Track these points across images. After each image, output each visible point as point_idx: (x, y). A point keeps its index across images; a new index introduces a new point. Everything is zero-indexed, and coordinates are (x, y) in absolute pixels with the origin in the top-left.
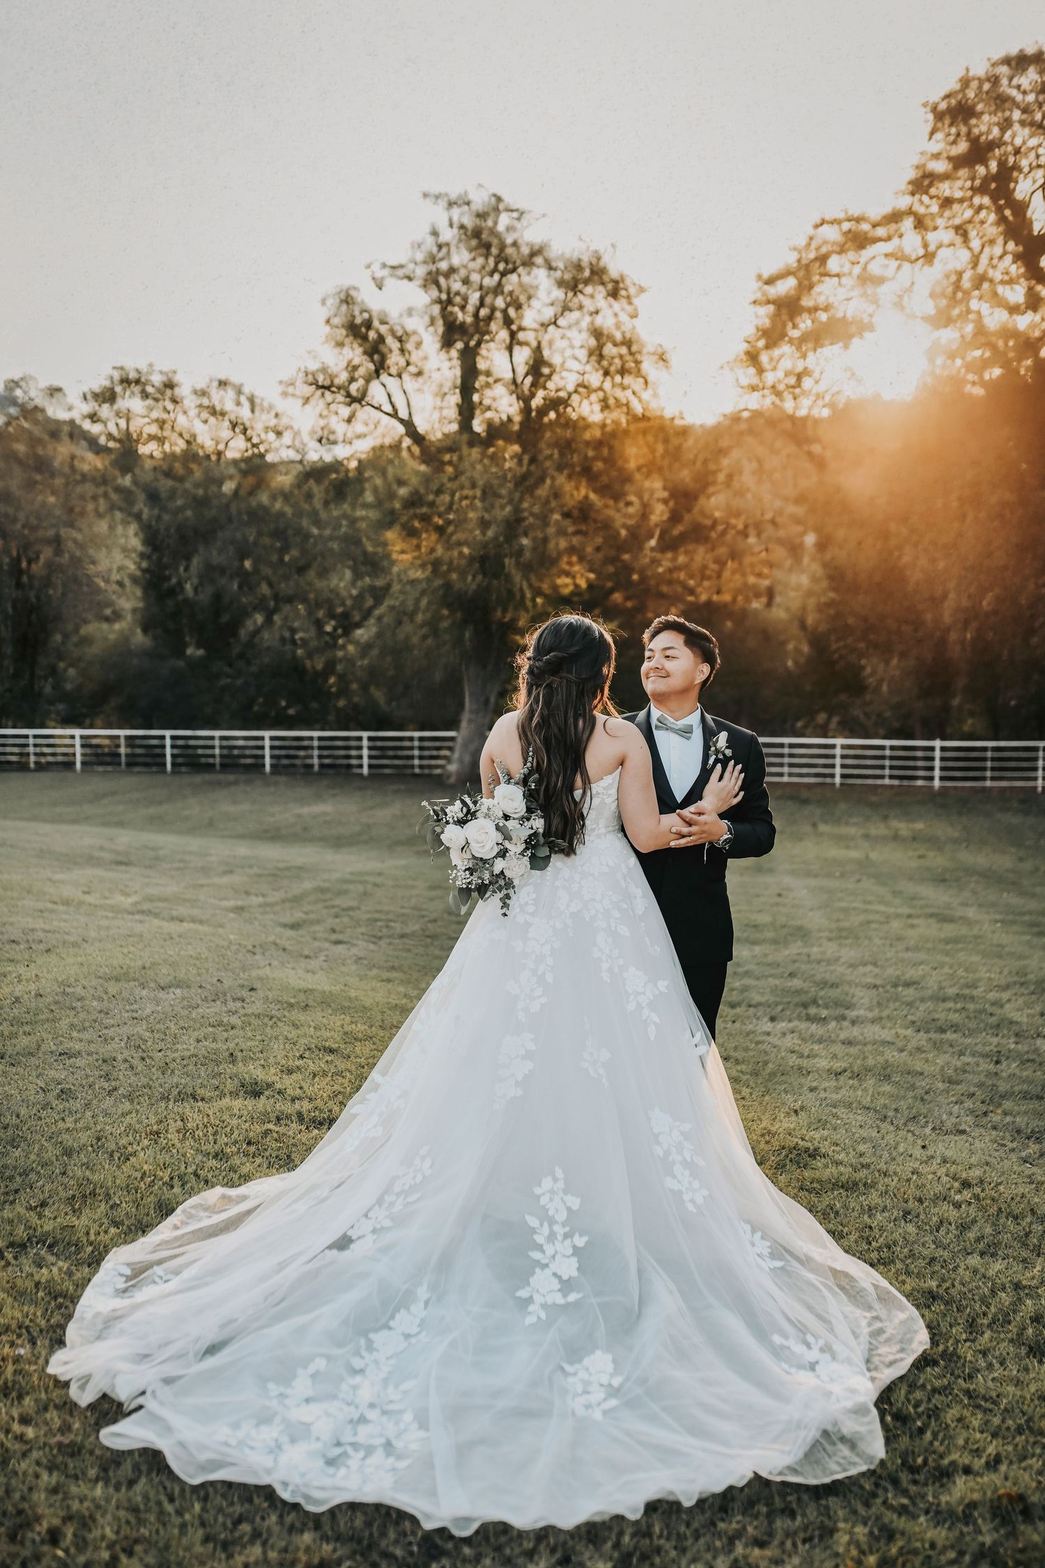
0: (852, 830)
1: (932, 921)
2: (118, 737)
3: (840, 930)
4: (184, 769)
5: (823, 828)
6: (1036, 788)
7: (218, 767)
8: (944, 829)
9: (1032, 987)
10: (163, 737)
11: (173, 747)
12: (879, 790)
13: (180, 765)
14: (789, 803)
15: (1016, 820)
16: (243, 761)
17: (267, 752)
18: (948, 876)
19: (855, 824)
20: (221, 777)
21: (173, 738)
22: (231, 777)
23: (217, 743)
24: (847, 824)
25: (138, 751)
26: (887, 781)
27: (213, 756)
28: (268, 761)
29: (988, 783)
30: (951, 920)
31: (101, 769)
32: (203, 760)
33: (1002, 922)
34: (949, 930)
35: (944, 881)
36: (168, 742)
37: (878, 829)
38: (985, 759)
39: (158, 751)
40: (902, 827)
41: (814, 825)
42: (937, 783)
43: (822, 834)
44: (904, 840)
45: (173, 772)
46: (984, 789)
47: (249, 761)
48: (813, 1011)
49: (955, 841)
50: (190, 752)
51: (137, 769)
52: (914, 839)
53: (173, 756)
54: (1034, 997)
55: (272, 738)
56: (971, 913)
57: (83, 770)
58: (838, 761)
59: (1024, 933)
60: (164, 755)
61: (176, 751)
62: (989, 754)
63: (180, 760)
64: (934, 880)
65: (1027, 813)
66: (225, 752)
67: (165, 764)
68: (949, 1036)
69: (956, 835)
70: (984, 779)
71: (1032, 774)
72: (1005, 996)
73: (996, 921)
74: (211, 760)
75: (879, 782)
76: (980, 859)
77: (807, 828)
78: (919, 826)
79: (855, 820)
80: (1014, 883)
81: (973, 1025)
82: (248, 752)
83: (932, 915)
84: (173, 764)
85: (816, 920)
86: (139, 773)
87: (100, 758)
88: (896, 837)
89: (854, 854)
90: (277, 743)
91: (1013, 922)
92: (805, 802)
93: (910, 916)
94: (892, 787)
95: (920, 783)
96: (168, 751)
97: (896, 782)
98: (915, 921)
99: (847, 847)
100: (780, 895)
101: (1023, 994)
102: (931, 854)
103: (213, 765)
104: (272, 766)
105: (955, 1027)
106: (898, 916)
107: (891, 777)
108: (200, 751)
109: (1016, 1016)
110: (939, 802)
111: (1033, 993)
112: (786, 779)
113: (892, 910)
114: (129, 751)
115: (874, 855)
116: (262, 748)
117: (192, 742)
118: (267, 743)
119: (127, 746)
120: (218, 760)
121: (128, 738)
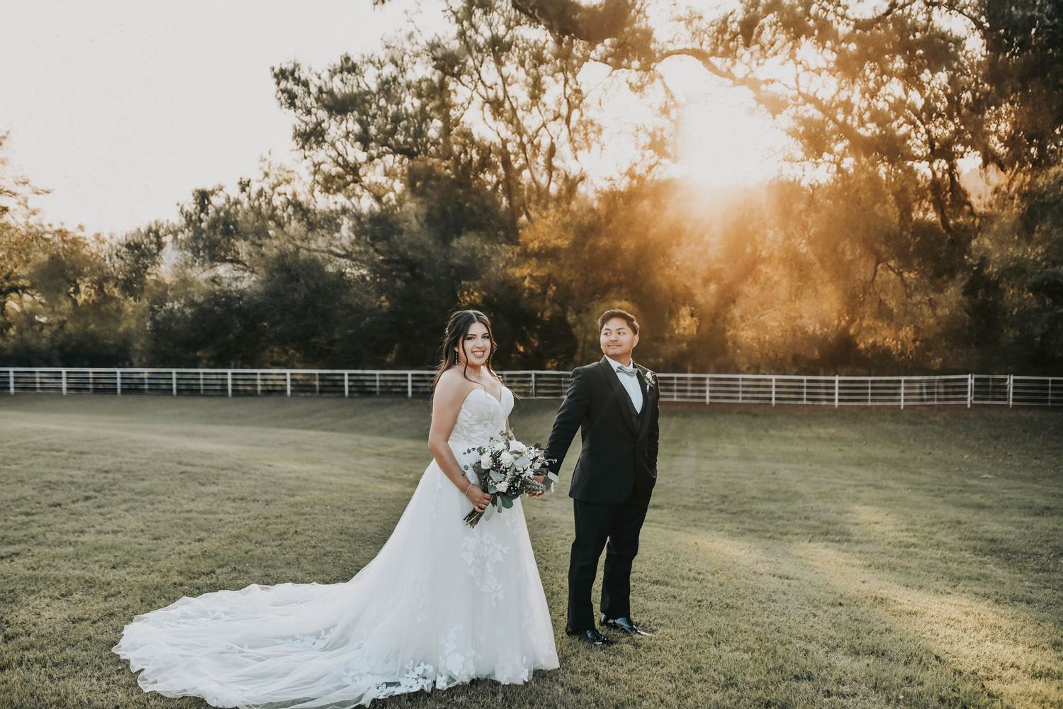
0: (790, 434)
1: (870, 488)
2: (315, 374)
3: (820, 493)
4: (356, 395)
5: (772, 432)
6: (900, 406)
7: (378, 394)
8: (848, 433)
9: (948, 525)
10: (343, 375)
11: (349, 380)
12: (801, 408)
13: (354, 392)
14: (746, 416)
15: (891, 427)
16: (394, 390)
17: (410, 384)
18: (862, 461)
19: (791, 430)
20: (382, 400)
21: (349, 375)
22: (388, 400)
23: (378, 378)
24: (786, 429)
25: (326, 383)
26: (805, 402)
27: (375, 387)
28: (410, 390)
29: (869, 403)
30: (881, 488)
31: (302, 394)
32: (369, 389)
33: (912, 489)
34: (883, 494)
35: (861, 465)
36: (346, 378)
37: (806, 433)
38: (867, 388)
39: (340, 383)
40: (822, 432)
41: (766, 431)
42: (837, 403)
43: (773, 436)
44: (825, 440)
45: (350, 397)
46: (866, 407)
47: (399, 390)
48: (829, 537)
49: (857, 440)
50: (359, 384)
51: (325, 395)
52: (831, 439)
53: (349, 386)
54: (951, 530)
55: (413, 375)
56: (891, 483)
57: (291, 395)
58: (774, 390)
59: (926, 496)
60: (343, 386)
61: (351, 384)
62: (870, 385)
63: (354, 389)
64: (856, 464)
65: (898, 423)
66: (383, 384)
67: (344, 392)
68: (912, 549)
69: (857, 436)
70: (867, 400)
71: (897, 397)
72: (935, 529)
73: (908, 489)
74: (373, 389)
75: (799, 403)
76: (878, 451)
77: (762, 432)
78: (832, 431)
79: (791, 427)
80: (905, 466)
81: (924, 544)
82: (397, 384)
83: (869, 485)
84: (350, 392)
85: (803, 488)
86: (328, 397)
87: (302, 388)
88: (819, 438)
89: (798, 449)
90: (415, 378)
91: (919, 489)
92: (755, 416)
93: (856, 486)
94: (808, 405)
95: (824, 403)
96: (346, 383)
97: (810, 403)
98: (861, 488)
99: (792, 444)
100: (774, 473)
101: (943, 529)
102: (846, 448)
103: (375, 392)
104: (413, 392)
105: (915, 545)
106: (849, 486)
107: (808, 399)
108: (367, 384)
109: (945, 540)
110: (839, 415)
111: (950, 528)
112: (740, 401)
113: (845, 482)
114: (321, 383)
115: (811, 449)
116: (407, 381)
117: (361, 378)
118: (410, 378)
119: (320, 380)
120: (378, 389)
121: (320, 374)
